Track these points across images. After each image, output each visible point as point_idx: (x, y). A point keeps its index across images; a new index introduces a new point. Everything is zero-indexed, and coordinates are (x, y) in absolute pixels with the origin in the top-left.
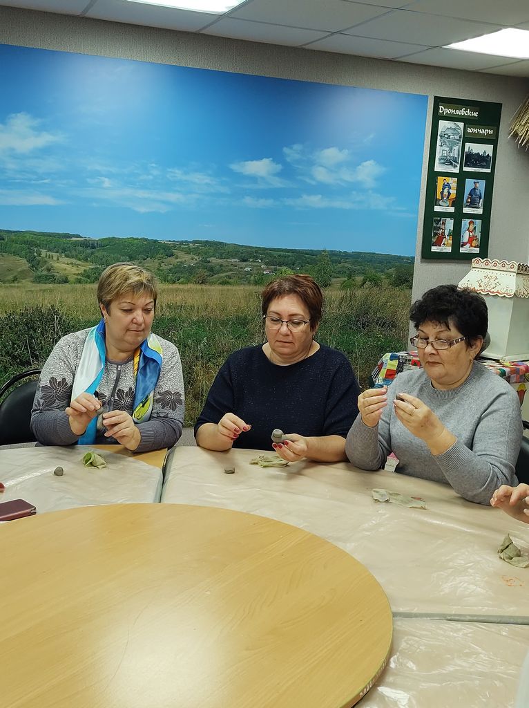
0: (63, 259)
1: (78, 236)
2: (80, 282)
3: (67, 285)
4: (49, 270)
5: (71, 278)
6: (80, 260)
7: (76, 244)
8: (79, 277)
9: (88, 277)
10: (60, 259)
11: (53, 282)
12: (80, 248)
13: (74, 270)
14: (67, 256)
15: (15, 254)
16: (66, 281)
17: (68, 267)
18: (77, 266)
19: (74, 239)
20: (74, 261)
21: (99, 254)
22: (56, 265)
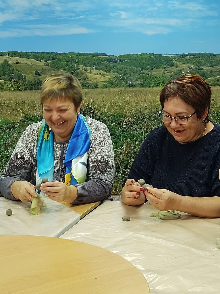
0: (95, 71)
1: (105, 54)
2: (106, 87)
3: (97, 90)
4: (85, 79)
5: (100, 84)
6: (106, 71)
7: (103, 60)
8: (105, 84)
9: (112, 83)
10: (92, 71)
11: (88, 88)
12: (106, 63)
13: (102, 79)
14: (97, 69)
15: (62, 68)
16: (96, 86)
17: (98, 77)
18: (104, 75)
19: (101, 56)
20: (102, 72)
21: (119, 66)
22: (89, 75)
